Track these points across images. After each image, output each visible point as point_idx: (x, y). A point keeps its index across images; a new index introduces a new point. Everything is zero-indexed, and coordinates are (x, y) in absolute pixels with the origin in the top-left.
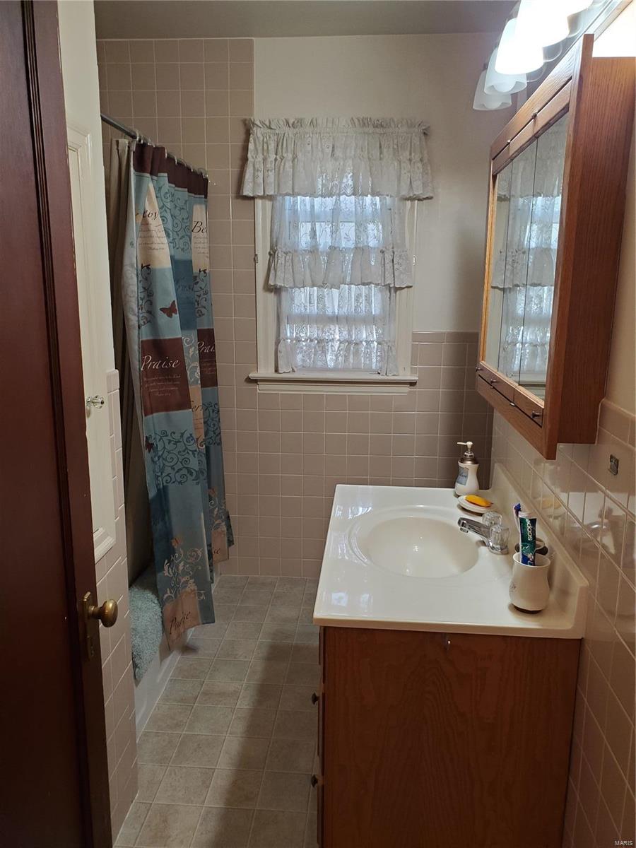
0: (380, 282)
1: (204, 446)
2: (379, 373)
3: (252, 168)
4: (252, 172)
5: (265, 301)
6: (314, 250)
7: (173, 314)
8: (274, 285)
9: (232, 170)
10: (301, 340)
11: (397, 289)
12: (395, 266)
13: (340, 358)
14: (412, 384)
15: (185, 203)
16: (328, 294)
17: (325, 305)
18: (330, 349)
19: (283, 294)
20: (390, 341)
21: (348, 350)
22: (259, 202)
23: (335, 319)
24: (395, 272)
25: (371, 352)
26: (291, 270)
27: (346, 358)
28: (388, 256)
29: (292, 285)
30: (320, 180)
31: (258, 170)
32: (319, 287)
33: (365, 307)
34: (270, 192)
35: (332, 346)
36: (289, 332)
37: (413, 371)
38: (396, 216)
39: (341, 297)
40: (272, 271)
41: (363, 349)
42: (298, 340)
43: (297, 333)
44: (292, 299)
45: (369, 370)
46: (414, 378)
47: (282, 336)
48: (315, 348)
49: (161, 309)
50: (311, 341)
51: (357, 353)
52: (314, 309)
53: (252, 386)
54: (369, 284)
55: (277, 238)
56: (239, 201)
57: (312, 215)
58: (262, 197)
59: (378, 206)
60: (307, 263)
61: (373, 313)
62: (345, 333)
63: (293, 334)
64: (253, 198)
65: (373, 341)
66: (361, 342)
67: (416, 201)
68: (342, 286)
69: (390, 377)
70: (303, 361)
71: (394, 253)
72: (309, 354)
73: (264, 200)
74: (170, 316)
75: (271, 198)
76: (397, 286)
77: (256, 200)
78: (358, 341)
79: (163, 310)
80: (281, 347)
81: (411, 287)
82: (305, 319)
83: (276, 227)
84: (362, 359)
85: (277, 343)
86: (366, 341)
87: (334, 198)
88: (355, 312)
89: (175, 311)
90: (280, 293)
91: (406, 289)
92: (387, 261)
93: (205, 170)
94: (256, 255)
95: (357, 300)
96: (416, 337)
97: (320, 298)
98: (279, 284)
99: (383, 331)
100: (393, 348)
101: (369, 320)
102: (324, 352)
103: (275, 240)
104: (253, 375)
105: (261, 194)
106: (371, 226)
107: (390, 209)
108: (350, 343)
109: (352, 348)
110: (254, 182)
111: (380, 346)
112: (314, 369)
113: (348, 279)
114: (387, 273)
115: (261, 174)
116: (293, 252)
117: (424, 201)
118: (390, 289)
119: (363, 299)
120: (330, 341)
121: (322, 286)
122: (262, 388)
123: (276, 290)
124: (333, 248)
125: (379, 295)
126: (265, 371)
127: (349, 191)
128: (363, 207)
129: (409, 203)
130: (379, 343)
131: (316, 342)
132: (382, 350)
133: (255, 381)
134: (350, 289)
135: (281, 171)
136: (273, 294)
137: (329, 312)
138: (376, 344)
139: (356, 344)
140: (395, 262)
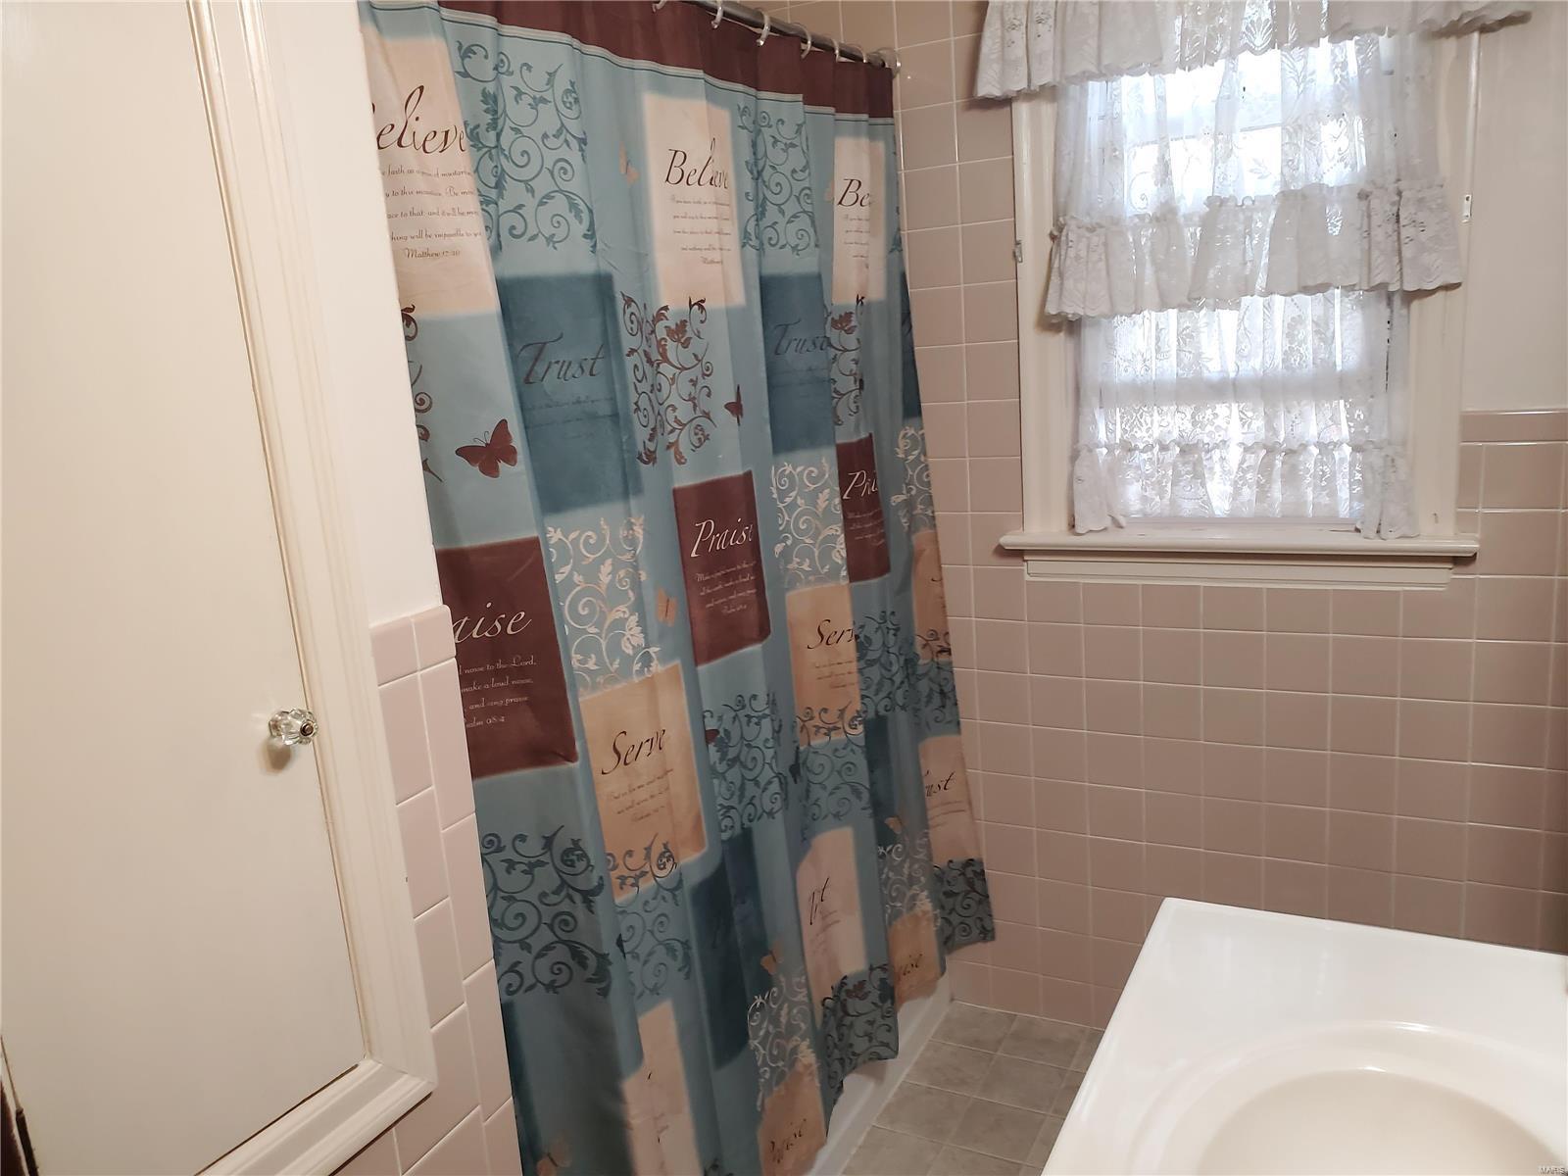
0: (1355, 280)
1: (861, 728)
2: (1358, 530)
3: (998, 25)
4: (999, 33)
5: (1042, 355)
6: (1165, 216)
7: (502, 465)
8: (1058, 315)
9: (955, 41)
10: (1136, 448)
11: (1410, 297)
12: (1404, 233)
13: (1246, 490)
14: (1461, 561)
15: (798, 132)
16: (1207, 324)
17: (1199, 355)
18: (1217, 468)
19: (1087, 333)
20: (1390, 443)
21: (1266, 468)
22: (1022, 110)
23: (1227, 389)
24: (1404, 248)
25: (1334, 474)
26: (1104, 273)
27: (1263, 491)
28: (1381, 207)
29: (1104, 308)
30: (1178, 23)
31: (1014, 27)
32: (1181, 307)
33: (1315, 352)
34: (1044, 77)
35: (1223, 459)
36: (1104, 428)
37: (1463, 521)
38: (1410, 89)
39: (1243, 332)
40: (1055, 279)
41: (1311, 465)
42: (1128, 448)
43: (1125, 431)
44: (1110, 345)
45: (1333, 522)
46: (1467, 544)
47: (1083, 441)
48: (1174, 466)
49: (461, 452)
50: (1164, 448)
51: (1291, 476)
52: (1168, 368)
53: (1010, 566)
54: (1322, 288)
55: (1069, 192)
56: (976, 114)
57: (1158, 121)
58: (1029, 95)
59: (1353, 69)
60: (1146, 250)
61: (1339, 368)
62: (1258, 424)
63: (1114, 432)
64: (1005, 102)
65: (1337, 445)
66: (1304, 446)
67: (1476, 35)
68: (1246, 300)
69: (1392, 543)
70: (1144, 499)
71: (1399, 194)
72: (1159, 482)
73: (1034, 103)
74: (490, 470)
75: (1050, 93)
76: (1410, 287)
77: (1014, 105)
78: (1295, 447)
79: (467, 453)
80: (1081, 469)
81: (1457, 285)
82: (1146, 394)
83: (1065, 168)
84: (1310, 490)
85: (1074, 457)
86: (1318, 445)
87: (1221, 64)
88: (1287, 368)
89: (510, 456)
90: (1079, 335)
91: (1440, 295)
92: (1376, 220)
93: (891, 49)
94: (1018, 243)
95: (1290, 335)
96: (1476, 427)
97: (1185, 337)
98: (1071, 310)
99: (1370, 411)
100: (1399, 462)
101: (1326, 385)
102: (1198, 475)
103: (1062, 200)
104: (1010, 540)
105: (1023, 85)
106: (1329, 130)
107: (1391, 73)
108: (1271, 450)
109: (1278, 464)
110: (1003, 59)
111: (1359, 456)
112: (1174, 521)
113: (1261, 282)
114: (1375, 254)
115: (1019, 36)
116: (1108, 227)
117: (1503, 32)
118: (1390, 297)
119: (1307, 331)
120: (1217, 446)
121: (1190, 302)
122: (1035, 570)
123: (1070, 326)
124: (1217, 204)
125: (1357, 318)
126: (1041, 527)
127: (1259, 40)
128: (1304, 79)
129: (1450, 45)
130: (1356, 449)
131: (1178, 449)
132: (1367, 468)
133: (1018, 554)
134: (1268, 307)
135: (1068, 19)
136: (1062, 334)
137: (1213, 370)
138: (1347, 450)
139: (1290, 452)
140: (1403, 222)
